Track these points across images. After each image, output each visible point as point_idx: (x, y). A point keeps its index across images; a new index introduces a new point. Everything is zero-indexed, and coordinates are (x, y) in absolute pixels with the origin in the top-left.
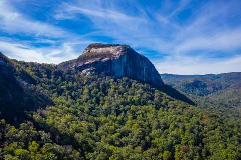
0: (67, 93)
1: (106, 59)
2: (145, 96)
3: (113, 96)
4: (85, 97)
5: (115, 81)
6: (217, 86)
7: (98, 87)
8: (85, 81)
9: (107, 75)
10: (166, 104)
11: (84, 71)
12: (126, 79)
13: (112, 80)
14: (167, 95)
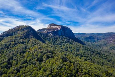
0: (47, 40)
1: (56, 30)
2: (67, 41)
3: (59, 41)
4: (51, 41)
5: (59, 36)
6: (99, 38)
7: (54, 38)
8: (51, 37)
9: (57, 35)
10: (73, 43)
11: (50, 34)
12: (62, 36)
13: (58, 36)
14: (74, 40)
